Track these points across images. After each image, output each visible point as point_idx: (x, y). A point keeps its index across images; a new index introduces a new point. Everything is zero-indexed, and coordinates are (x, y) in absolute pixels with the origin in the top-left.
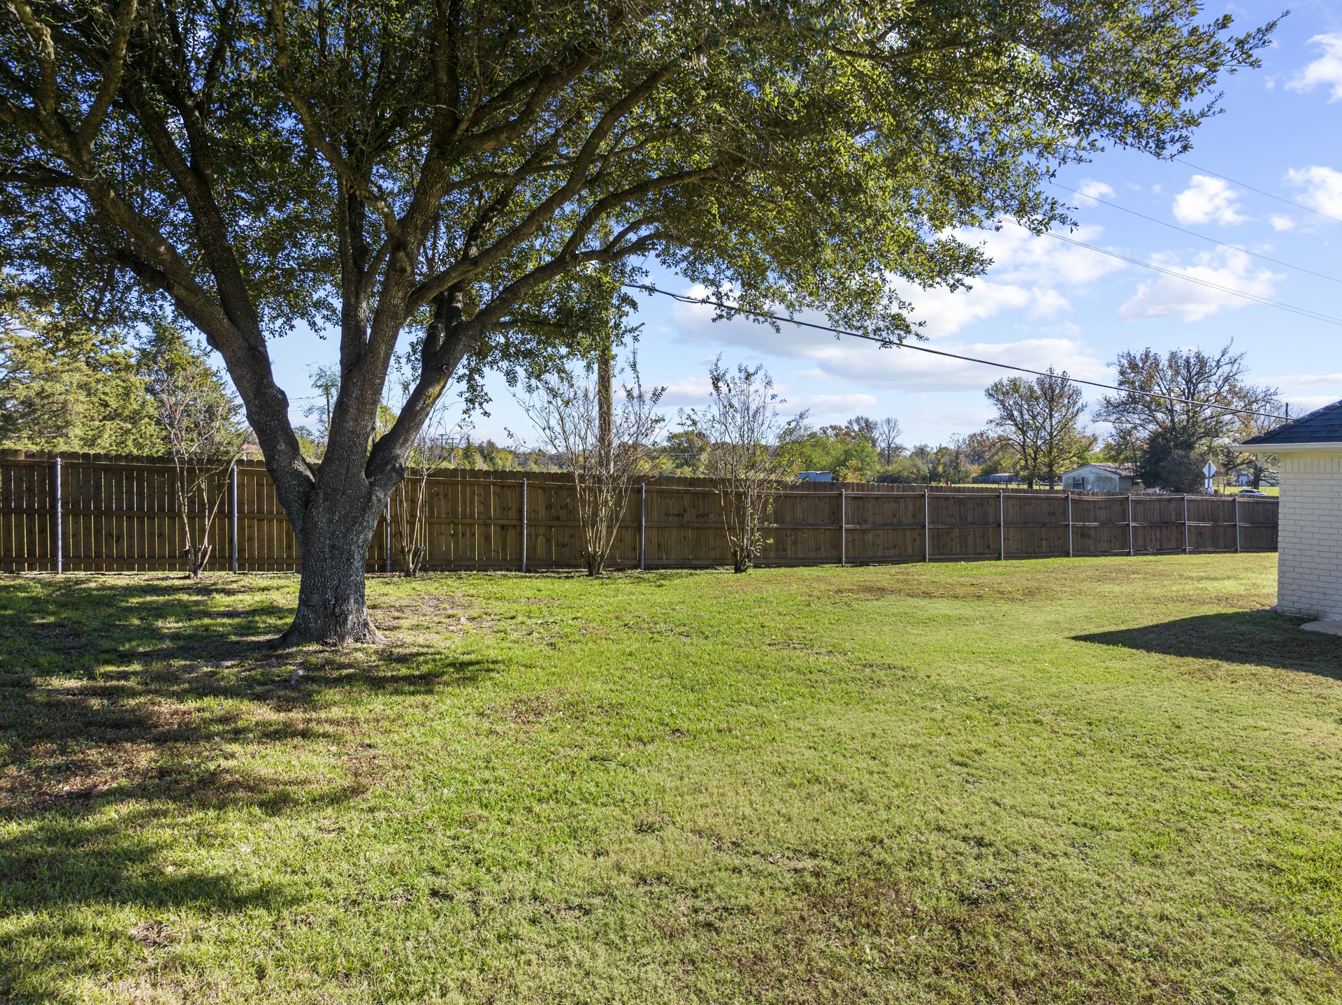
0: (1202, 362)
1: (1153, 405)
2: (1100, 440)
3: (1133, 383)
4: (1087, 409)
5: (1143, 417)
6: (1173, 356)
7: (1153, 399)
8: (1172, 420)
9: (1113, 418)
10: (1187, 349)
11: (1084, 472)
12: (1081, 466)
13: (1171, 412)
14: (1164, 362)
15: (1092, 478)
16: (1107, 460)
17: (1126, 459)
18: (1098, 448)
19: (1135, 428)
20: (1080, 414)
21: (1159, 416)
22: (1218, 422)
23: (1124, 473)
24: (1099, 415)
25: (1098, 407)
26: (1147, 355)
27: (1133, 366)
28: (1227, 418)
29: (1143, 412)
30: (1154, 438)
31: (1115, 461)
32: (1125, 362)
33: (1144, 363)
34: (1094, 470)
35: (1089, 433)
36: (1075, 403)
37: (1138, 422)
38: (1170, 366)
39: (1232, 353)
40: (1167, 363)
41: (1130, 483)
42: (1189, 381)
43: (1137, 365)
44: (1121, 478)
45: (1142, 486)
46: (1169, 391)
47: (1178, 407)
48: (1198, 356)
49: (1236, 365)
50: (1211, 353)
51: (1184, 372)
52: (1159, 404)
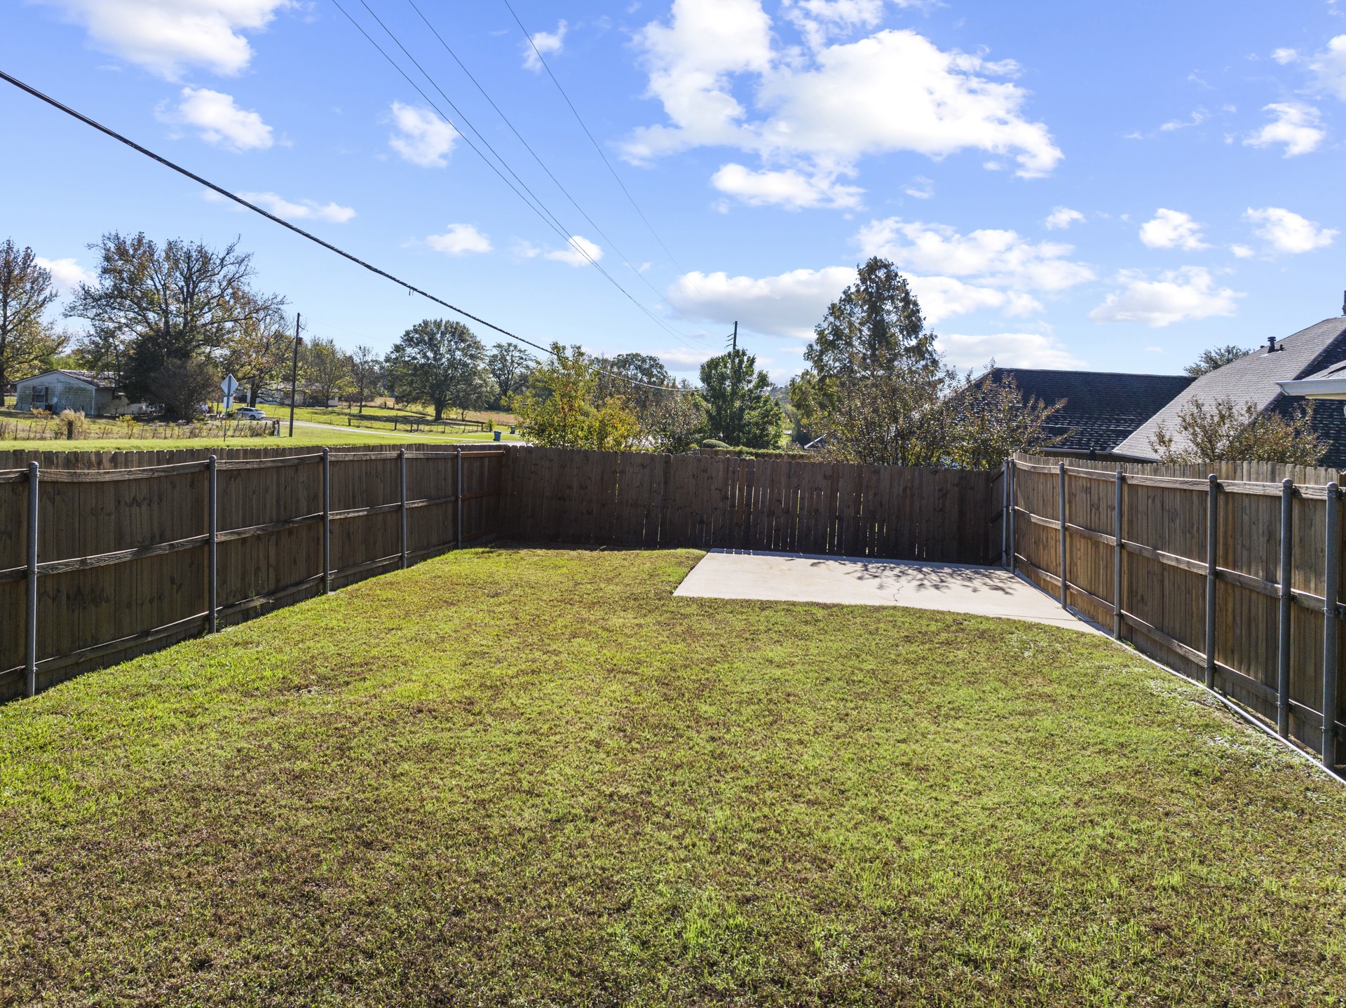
0: (205, 258)
1: (144, 302)
2: (73, 340)
3: (120, 272)
4: (57, 300)
5: (131, 315)
6: (171, 246)
7: (144, 294)
8: (167, 322)
9: (92, 313)
10: (189, 239)
11: (48, 380)
12: (45, 372)
13: (166, 313)
14: (160, 253)
15: (59, 388)
16: (81, 366)
17: (107, 366)
18: (67, 350)
19: (120, 328)
20: (49, 306)
21: (151, 316)
22: (219, 329)
23: (103, 384)
24: (73, 308)
25: (72, 298)
26: (140, 240)
27: (122, 251)
28: (229, 325)
29: (130, 309)
30: (143, 344)
31: (91, 368)
32: (112, 246)
33: (135, 250)
34: (62, 378)
35: (58, 330)
36: (41, 290)
37: (123, 321)
38: (168, 258)
39: (239, 251)
40: (163, 254)
41: (109, 397)
42: (187, 280)
43: (127, 252)
44: (99, 389)
45: (126, 401)
46: (165, 287)
47: (173, 308)
48: (201, 251)
49: (243, 268)
50: (216, 249)
51: (183, 266)
52: (151, 302)
